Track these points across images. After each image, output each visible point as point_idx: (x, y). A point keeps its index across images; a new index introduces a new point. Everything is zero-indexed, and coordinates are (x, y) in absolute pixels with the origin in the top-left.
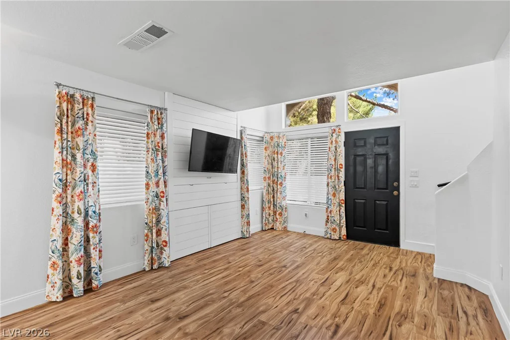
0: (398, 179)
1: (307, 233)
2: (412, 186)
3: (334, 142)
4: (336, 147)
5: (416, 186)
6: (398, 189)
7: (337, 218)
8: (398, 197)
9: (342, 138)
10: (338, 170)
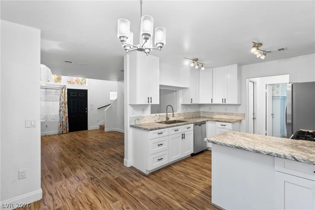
0: (87, 107)
1: (46, 135)
2: (91, 109)
3: (63, 92)
4: (64, 94)
5: (92, 109)
6: (87, 110)
7: (65, 124)
8: (87, 113)
9: (66, 91)
10: (65, 104)
